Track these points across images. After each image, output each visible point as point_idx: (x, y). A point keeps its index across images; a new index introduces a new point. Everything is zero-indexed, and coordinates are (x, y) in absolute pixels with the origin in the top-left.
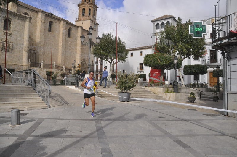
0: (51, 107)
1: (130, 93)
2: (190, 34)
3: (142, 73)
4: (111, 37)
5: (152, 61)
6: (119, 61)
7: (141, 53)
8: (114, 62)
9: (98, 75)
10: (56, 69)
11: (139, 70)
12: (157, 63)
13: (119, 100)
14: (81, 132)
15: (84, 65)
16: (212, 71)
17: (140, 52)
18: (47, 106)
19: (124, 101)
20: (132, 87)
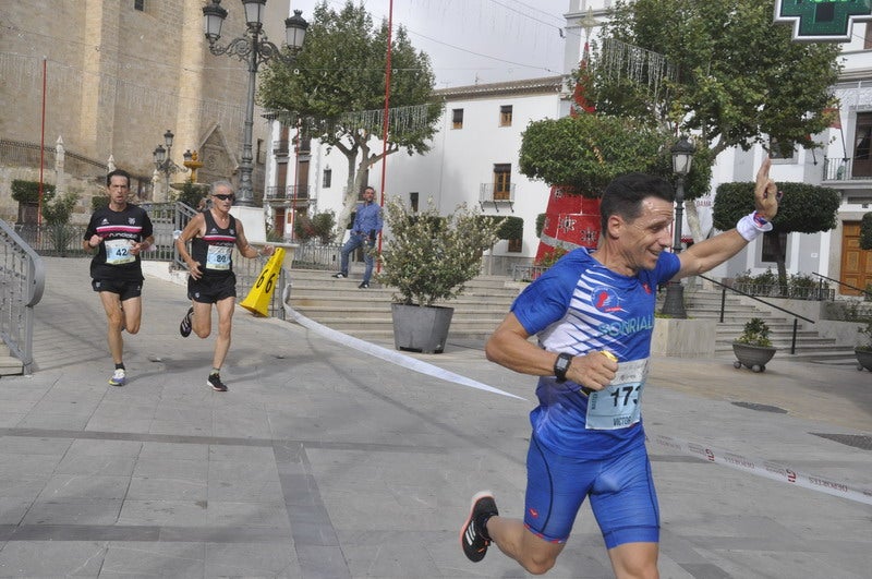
0: (41, 367)
1: (449, 311)
2: (778, 17)
3: (505, 212)
4: (361, 22)
5: (558, 157)
6: (394, 147)
7: (507, 112)
8: (366, 150)
9: (287, 211)
10: (67, 170)
11: (489, 197)
12: (587, 167)
13: (393, 340)
14: (204, 505)
15: (219, 158)
16: (860, 218)
17: (498, 110)
18: (20, 363)
19: (419, 351)
20: (461, 280)
